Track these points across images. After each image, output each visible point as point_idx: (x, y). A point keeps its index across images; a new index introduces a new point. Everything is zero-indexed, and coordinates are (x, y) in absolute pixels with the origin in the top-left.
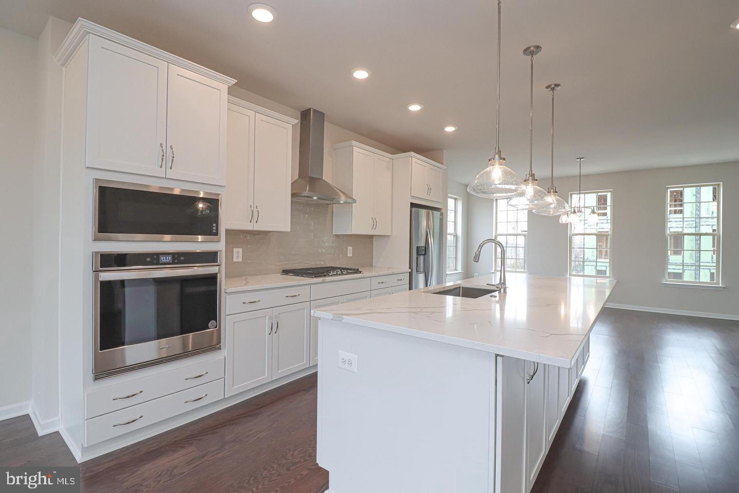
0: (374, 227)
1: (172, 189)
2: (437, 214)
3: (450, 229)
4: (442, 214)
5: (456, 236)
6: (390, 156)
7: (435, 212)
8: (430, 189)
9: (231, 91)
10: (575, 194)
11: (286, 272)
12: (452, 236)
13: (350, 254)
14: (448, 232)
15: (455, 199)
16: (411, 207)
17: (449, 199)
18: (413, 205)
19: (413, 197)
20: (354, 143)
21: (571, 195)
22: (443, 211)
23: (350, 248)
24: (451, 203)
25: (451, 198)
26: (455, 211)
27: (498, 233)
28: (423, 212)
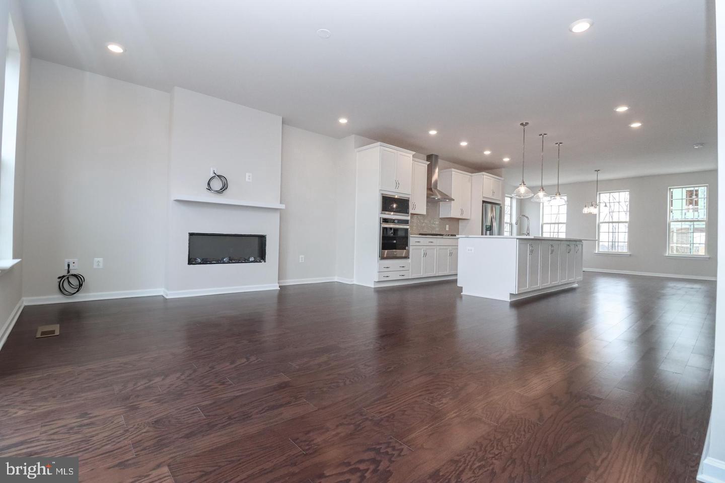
0: (462, 214)
1: (395, 196)
2: (497, 207)
3: (507, 219)
4: (501, 207)
5: (511, 224)
6: (470, 174)
7: (497, 206)
8: (494, 192)
9: (414, 156)
10: (602, 193)
11: (420, 234)
12: (509, 225)
13: (447, 229)
14: (505, 221)
15: (511, 198)
16: (483, 203)
17: (506, 198)
18: (484, 202)
19: (484, 197)
20: (453, 169)
21: (600, 194)
22: (502, 205)
23: (447, 226)
24: (507, 201)
25: (507, 197)
26: (511, 207)
27: (544, 222)
28: (489, 206)
